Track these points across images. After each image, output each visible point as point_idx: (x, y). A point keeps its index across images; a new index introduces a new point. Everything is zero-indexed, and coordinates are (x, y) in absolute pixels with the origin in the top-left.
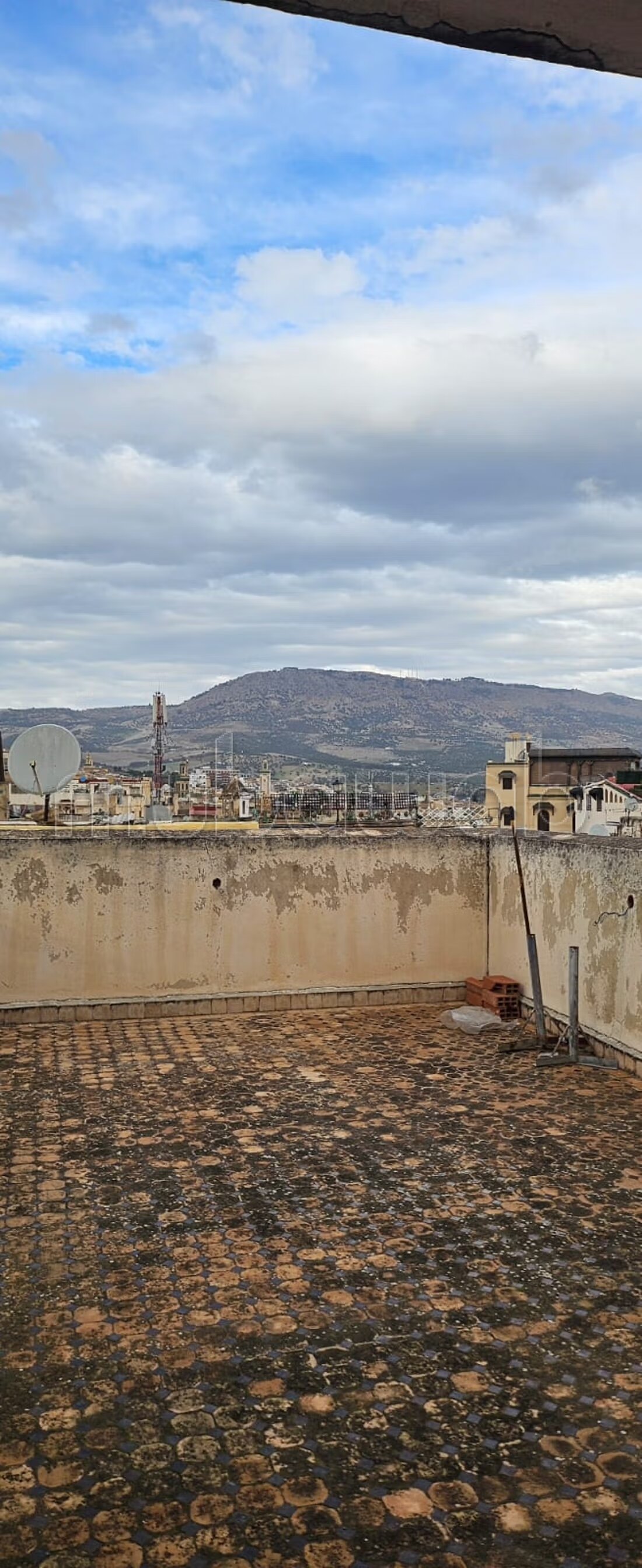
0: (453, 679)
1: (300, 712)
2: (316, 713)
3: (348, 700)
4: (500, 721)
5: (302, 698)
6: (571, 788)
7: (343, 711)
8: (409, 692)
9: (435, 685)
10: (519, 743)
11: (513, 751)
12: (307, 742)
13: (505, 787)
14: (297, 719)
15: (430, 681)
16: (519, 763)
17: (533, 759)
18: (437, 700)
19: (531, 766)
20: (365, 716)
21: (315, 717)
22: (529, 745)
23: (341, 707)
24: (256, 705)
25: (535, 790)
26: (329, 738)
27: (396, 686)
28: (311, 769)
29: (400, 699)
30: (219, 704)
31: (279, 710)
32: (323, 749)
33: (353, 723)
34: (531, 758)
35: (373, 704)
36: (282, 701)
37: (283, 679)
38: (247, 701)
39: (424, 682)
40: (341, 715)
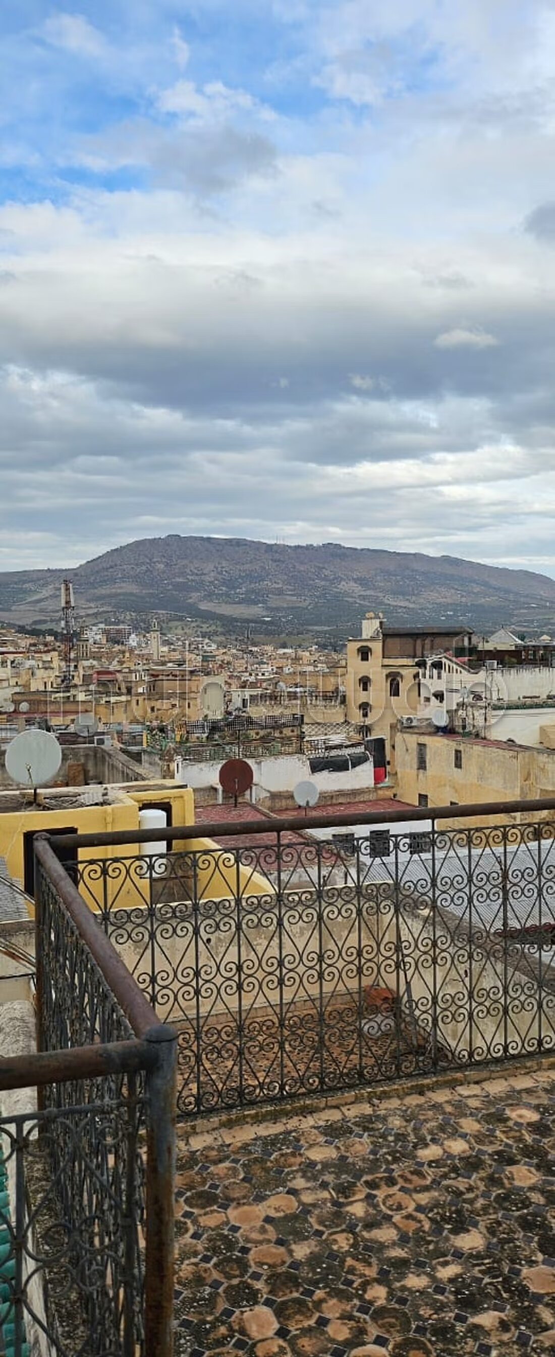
0: (315, 545)
1: (183, 574)
2: (197, 575)
3: (224, 564)
4: (355, 580)
5: (185, 562)
6: (416, 660)
7: (221, 573)
8: (277, 556)
9: (299, 550)
10: (374, 621)
11: (370, 627)
12: (190, 601)
13: (363, 659)
14: (181, 580)
15: (295, 547)
16: (372, 639)
17: (386, 636)
18: (302, 563)
19: (384, 642)
20: (240, 577)
21: (197, 578)
22: (381, 623)
23: (219, 569)
24: (144, 568)
25: (387, 662)
26: (209, 596)
27: (266, 552)
28: (194, 624)
29: (270, 562)
30: (112, 567)
31: (164, 572)
32: (204, 606)
33: (231, 584)
34: (384, 635)
35: (247, 566)
36: (167, 565)
37: (168, 545)
38: (137, 565)
39: (290, 547)
40: (220, 577)
